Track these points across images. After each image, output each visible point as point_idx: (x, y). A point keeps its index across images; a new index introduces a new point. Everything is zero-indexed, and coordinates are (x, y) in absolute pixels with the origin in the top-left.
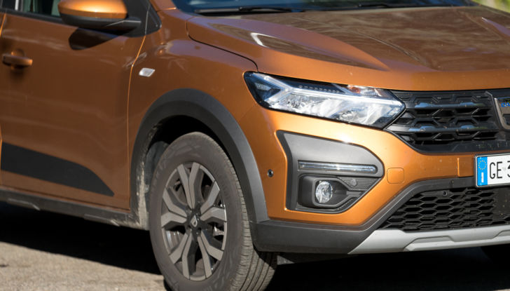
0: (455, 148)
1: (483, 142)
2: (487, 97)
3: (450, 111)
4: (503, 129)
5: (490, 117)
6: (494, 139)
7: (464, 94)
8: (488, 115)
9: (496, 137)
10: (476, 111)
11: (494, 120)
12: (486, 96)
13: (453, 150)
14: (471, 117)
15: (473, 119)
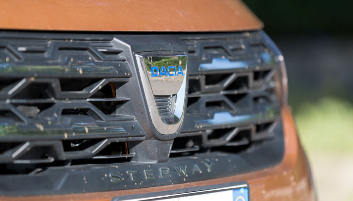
0: (62, 181)
1: (116, 166)
2: (117, 53)
3: (47, 86)
4: (155, 135)
5: (121, 103)
6: (129, 159)
7: (71, 41)
8: (119, 97)
9: (133, 154)
10: (99, 86)
11: (132, 111)
12: (115, 48)
13: (59, 187)
14: (87, 103)
15: (93, 108)
